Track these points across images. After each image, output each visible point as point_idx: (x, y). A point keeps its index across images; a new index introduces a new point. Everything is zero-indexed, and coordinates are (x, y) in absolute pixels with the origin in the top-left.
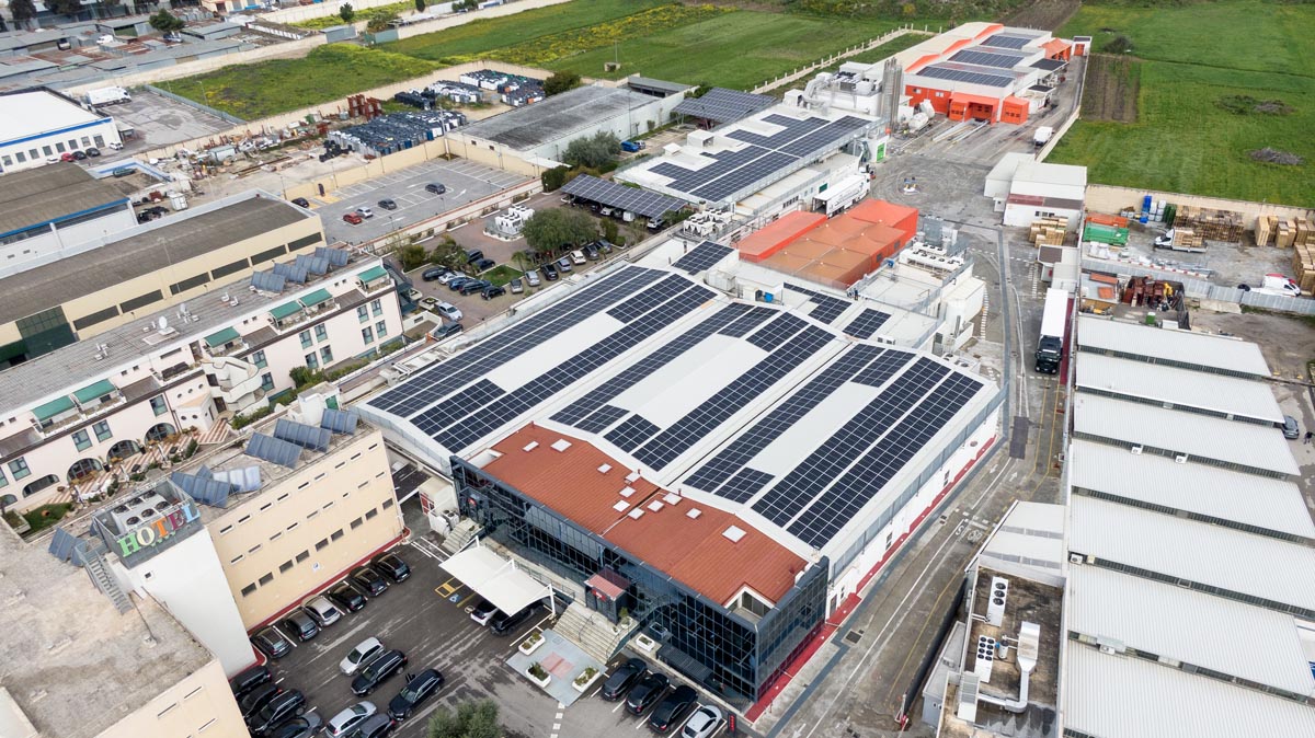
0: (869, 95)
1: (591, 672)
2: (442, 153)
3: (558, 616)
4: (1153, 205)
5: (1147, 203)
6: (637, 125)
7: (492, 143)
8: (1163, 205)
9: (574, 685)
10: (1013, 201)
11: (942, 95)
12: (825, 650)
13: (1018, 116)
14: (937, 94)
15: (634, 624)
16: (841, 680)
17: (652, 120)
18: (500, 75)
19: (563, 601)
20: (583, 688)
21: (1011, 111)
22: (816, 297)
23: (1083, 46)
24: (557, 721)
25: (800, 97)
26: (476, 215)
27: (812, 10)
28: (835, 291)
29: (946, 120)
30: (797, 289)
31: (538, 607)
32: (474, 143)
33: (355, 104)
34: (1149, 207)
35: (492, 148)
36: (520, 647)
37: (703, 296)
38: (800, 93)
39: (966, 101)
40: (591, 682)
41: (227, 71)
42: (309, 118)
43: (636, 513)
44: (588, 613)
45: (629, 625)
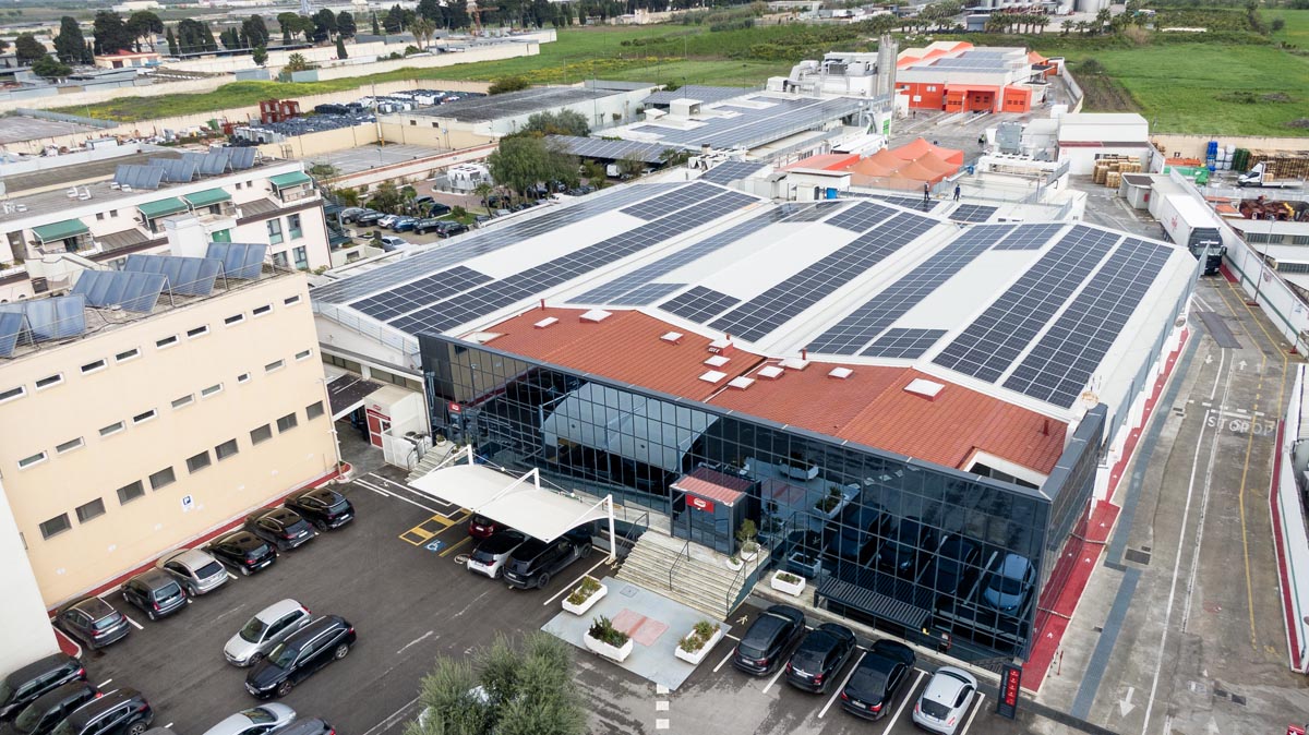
0: (865, 75)
1: (705, 631)
2: (375, 140)
3: (621, 559)
4: (1220, 150)
5: (1212, 149)
7: (435, 120)
8: (1231, 150)
9: (680, 652)
10: (1063, 146)
11: (934, 89)
12: (1099, 580)
14: (929, 89)
15: (765, 555)
17: (618, 113)
18: (435, 92)
19: (629, 535)
20: (697, 657)
21: (1013, 98)
22: (890, 200)
24: (661, 714)
25: (786, 83)
29: (943, 113)
31: (583, 536)
32: (413, 123)
33: (268, 109)
34: (1215, 152)
35: (435, 125)
36: (566, 604)
37: (745, 201)
38: (785, 79)
39: (965, 90)
40: (709, 646)
42: (211, 123)
43: (742, 382)
44: (677, 545)
45: (754, 557)
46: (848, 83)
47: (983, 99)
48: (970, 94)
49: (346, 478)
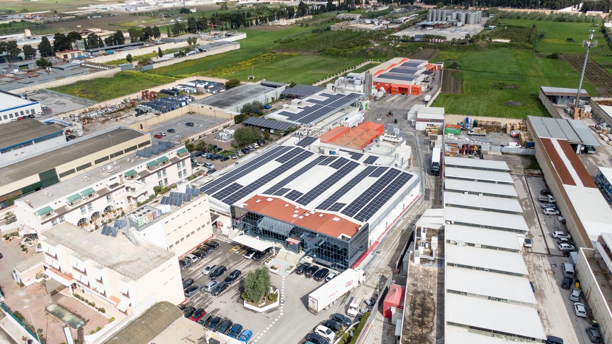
0: (360, 85)
1: (292, 267)
2: (188, 112)
3: (276, 255)
4: (469, 120)
5: (467, 120)
6: (268, 99)
7: (211, 107)
8: (473, 120)
10: (419, 121)
11: (388, 85)
12: (369, 256)
13: (418, 92)
14: (386, 85)
15: (304, 253)
16: (376, 263)
17: (273, 97)
18: (204, 82)
19: (278, 249)
20: (290, 272)
21: (415, 90)
22: (351, 153)
23: (440, 66)
24: (283, 281)
25: (333, 86)
26: (210, 133)
27: (331, 54)
28: (358, 151)
29: (390, 94)
30: (343, 151)
31: (268, 250)
32: (203, 107)
33: (145, 94)
34: (468, 121)
35: (211, 108)
36: (265, 263)
37: (309, 154)
38: (333, 85)
39: (397, 87)
40: (292, 270)
41: (79, 83)
42: (125, 100)
43: (301, 217)
44: (287, 251)
45: (302, 253)
46: (355, 88)
47: (404, 89)
48: (399, 88)
49: (214, 238)
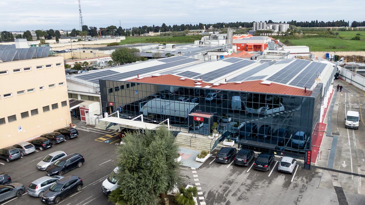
0: (224, 39)
2: (71, 57)
8: (333, 55)
9: (197, 159)
11: (244, 45)
12: (326, 138)
23: (277, 41)
24: (195, 174)
25: (200, 42)
32: (84, 52)
34: (329, 56)
35: (91, 52)
37: (194, 60)
40: (206, 158)
43: (208, 87)
46: (219, 42)
47: (258, 47)
48: (255, 46)
49: (73, 128)
